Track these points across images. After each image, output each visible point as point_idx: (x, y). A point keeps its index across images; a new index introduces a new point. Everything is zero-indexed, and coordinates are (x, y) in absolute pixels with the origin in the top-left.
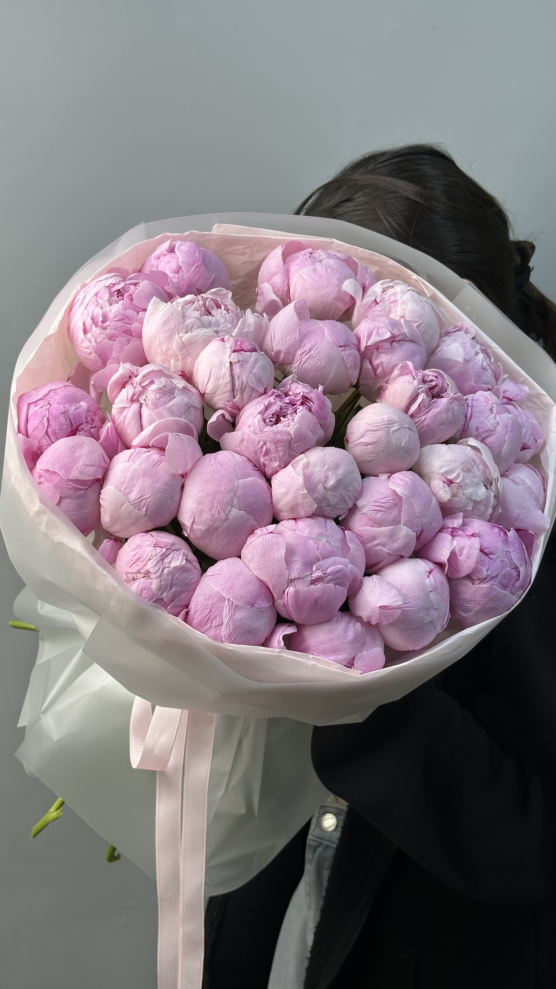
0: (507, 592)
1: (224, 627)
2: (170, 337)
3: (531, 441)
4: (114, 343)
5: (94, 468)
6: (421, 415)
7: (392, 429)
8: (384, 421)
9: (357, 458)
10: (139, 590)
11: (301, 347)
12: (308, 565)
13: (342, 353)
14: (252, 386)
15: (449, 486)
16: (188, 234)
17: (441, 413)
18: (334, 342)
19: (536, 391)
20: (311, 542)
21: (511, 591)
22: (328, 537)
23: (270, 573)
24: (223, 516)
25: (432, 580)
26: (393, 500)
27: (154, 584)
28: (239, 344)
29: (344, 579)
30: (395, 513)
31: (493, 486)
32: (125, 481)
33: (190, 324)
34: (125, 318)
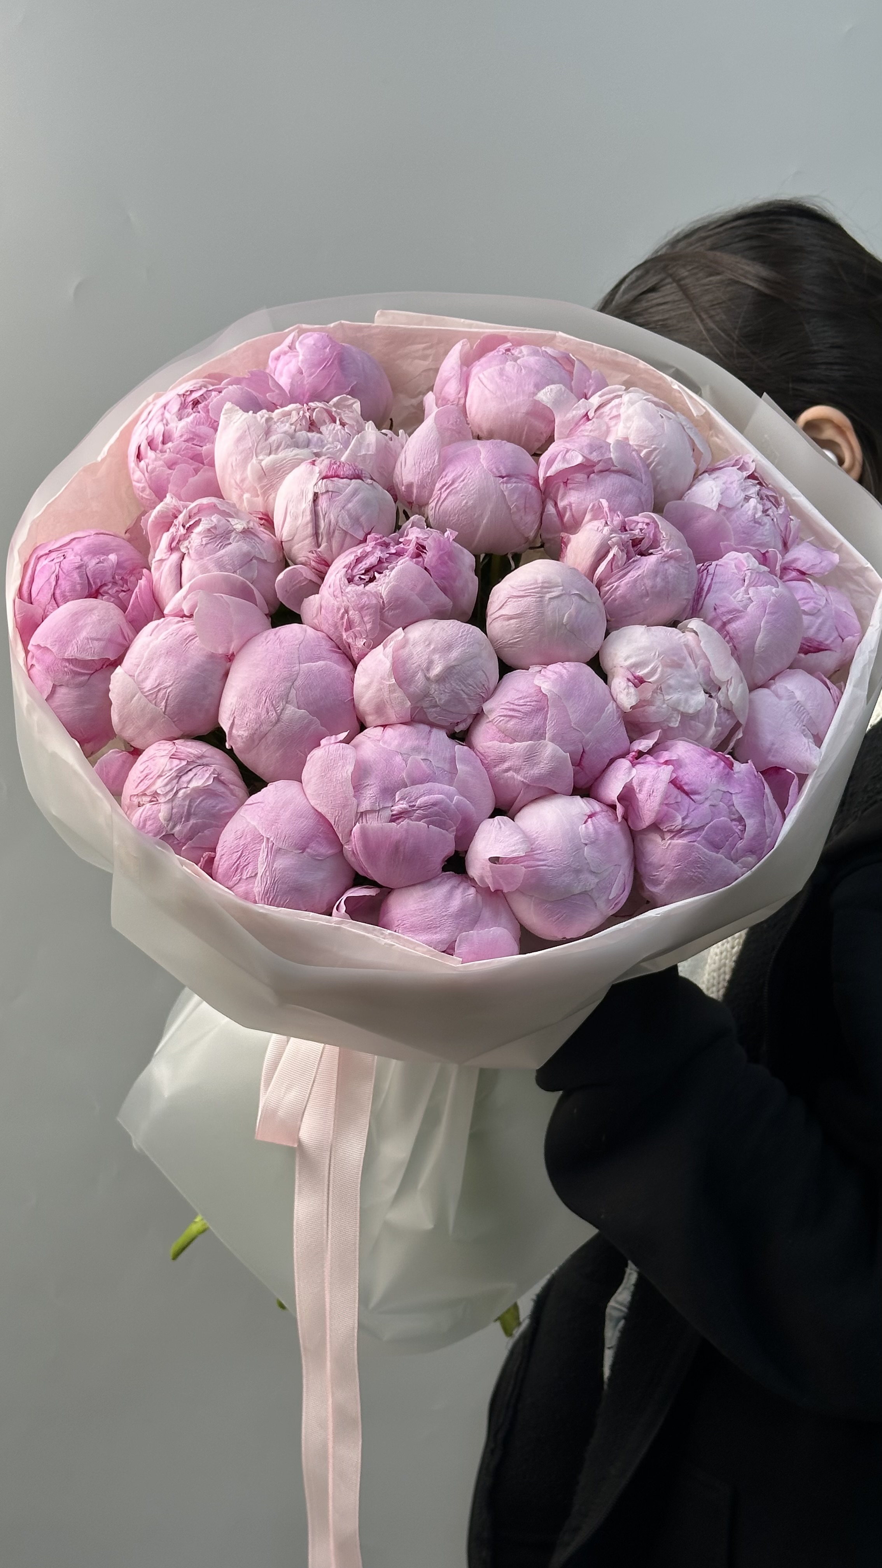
0: (719, 855)
1: (258, 881)
2: (246, 461)
3: (832, 639)
4: (172, 473)
5: (102, 643)
6: (613, 581)
7: (548, 596)
8: (536, 583)
9: (497, 641)
10: (141, 819)
11: (442, 478)
12: (388, 792)
13: (501, 486)
14: (344, 529)
15: (636, 686)
16: (334, 327)
17: (643, 577)
18: (491, 471)
19: (857, 564)
20: (398, 759)
21: (730, 853)
22: (428, 753)
23: (330, 802)
24: (273, 716)
25: (591, 827)
26: (536, 701)
27: (163, 811)
28: (335, 467)
29: (444, 817)
30: (537, 721)
31: (722, 693)
32: (140, 662)
33: (276, 442)
34: (195, 437)
